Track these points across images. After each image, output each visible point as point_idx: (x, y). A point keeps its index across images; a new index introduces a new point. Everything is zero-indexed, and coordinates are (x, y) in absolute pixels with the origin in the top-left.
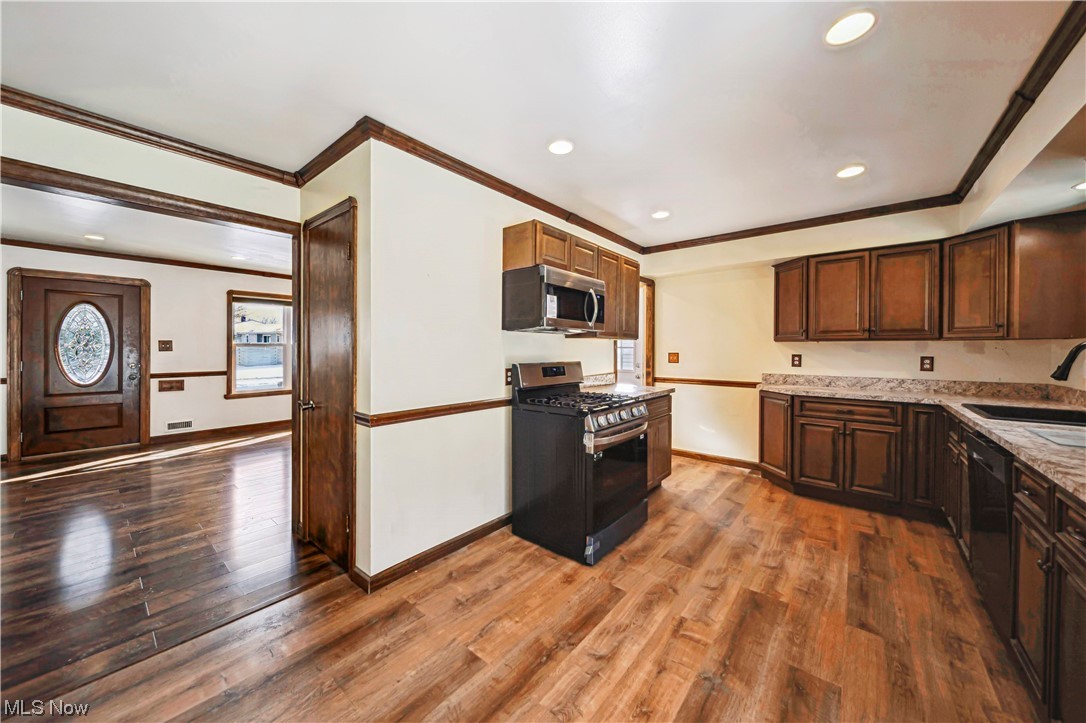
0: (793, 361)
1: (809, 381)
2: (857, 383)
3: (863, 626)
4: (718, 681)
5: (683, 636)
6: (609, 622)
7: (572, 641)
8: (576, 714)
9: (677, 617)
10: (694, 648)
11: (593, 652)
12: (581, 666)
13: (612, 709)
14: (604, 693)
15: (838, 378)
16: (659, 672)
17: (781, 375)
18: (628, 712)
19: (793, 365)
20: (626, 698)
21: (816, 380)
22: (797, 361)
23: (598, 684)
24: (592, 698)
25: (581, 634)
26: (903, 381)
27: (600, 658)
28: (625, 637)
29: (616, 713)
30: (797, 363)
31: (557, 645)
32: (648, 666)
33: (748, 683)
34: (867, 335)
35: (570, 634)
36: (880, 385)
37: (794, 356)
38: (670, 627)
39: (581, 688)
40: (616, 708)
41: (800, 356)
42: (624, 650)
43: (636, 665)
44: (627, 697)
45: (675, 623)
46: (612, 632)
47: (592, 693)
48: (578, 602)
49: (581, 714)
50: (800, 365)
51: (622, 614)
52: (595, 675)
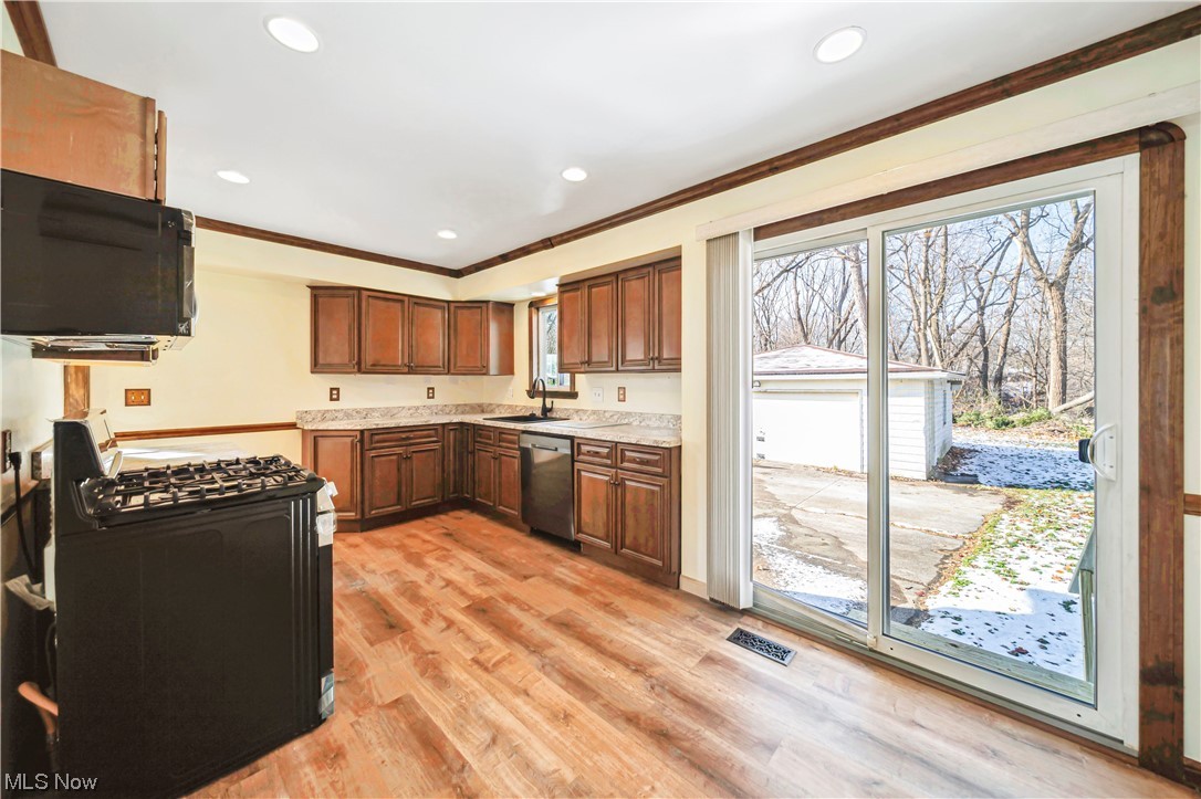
0: (331, 394)
1: (348, 415)
2: (388, 412)
3: (526, 577)
4: (547, 661)
5: (494, 665)
6: (445, 721)
7: (457, 766)
8: (556, 775)
9: (470, 663)
10: (510, 663)
11: (484, 746)
12: (499, 762)
13: (556, 742)
14: (537, 744)
15: (373, 410)
16: (528, 695)
17: (319, 411)
18: (563, 729)
19: (332, 399)
20: (548, 727)
21: (354, 413)
22: (335, 394)
23: (526, 749)
24: (541, 757)
25: (451, 755)
26: (417, 408)
27: (494, 741)
28: (476, 711)
29: (561, 739)
30: (335, 397)
31: (455, 787)
32: (519, 702)
33: (552, 645)
34: (406, 370)
35: (444, 768)
36: (404, 413)
37: (332, 389)
38: (479, 672)
39: (527, 766)
40: (556, 738)
41: (338, 389)
42: (492, 716)
43: (514, 711)
44: (546, 727)
45: (475, 667)
46: (462, 721)
47: (536, 756)
48: (389, 750)
49: (556, 771)
50: (338, 399)
51: (440, 707)
52: (516, 750)
